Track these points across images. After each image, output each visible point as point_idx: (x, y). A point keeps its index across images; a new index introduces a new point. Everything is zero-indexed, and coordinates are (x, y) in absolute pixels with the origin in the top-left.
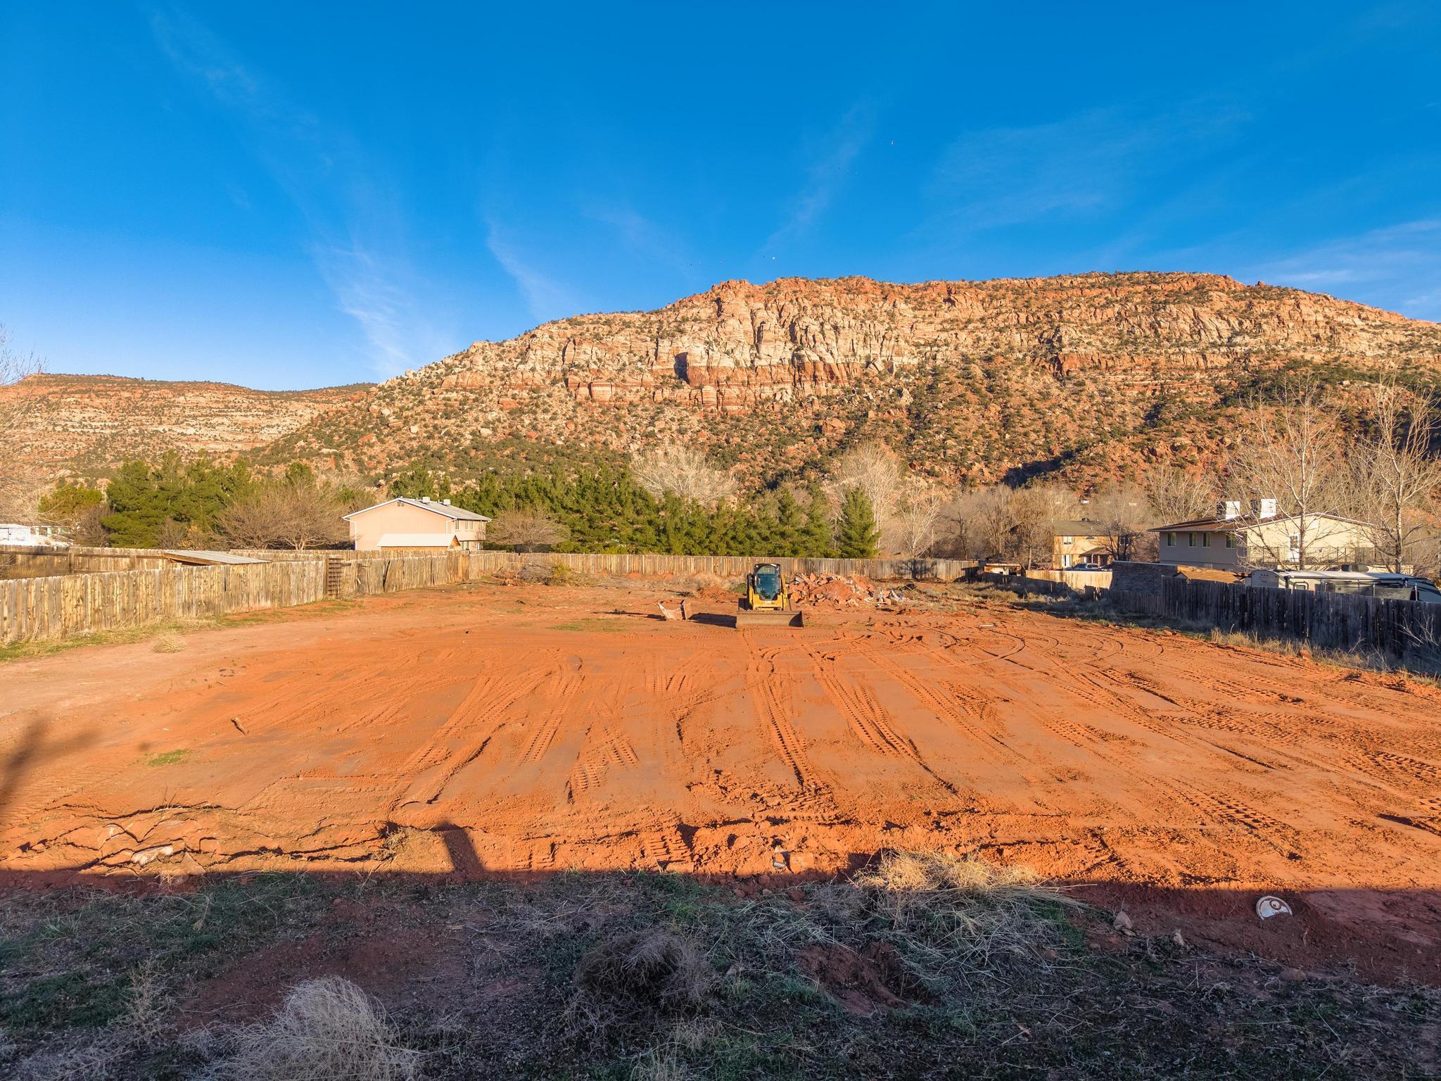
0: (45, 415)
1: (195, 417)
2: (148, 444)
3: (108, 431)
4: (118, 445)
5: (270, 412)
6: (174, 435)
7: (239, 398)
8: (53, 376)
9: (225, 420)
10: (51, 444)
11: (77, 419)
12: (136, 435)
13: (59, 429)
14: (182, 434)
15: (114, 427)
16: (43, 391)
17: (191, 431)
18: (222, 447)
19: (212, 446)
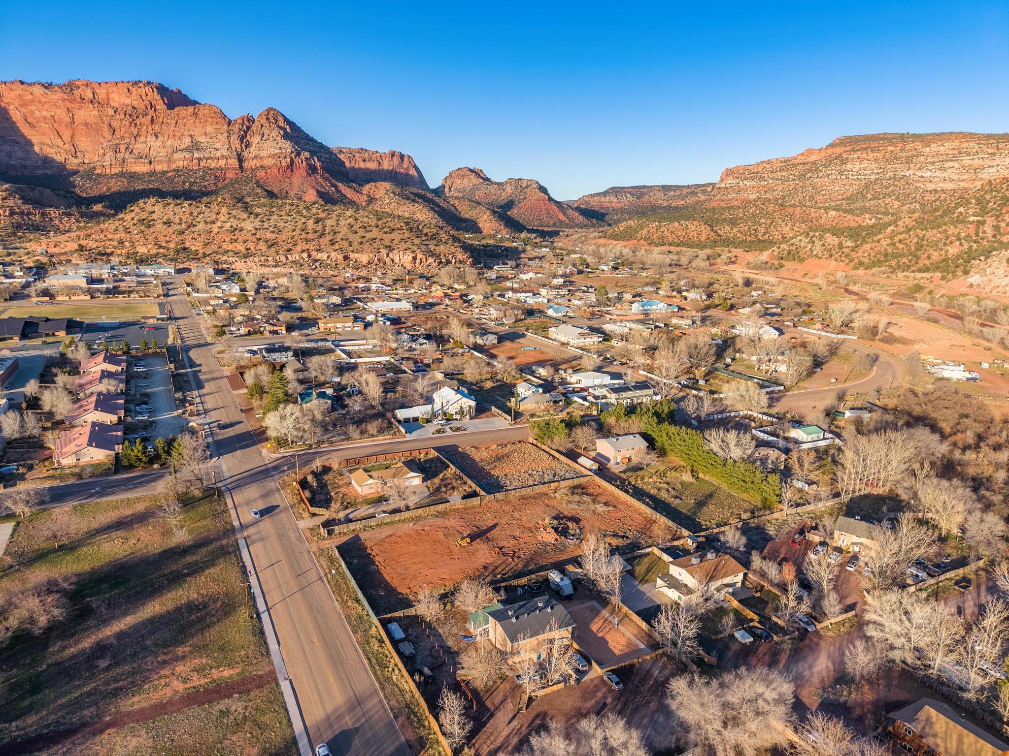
0: (838, 168)
1: (933, 163)
2: (896, 186)
3: (873, 177)
4: (877, 187)
5: (994, 154)
6: (915, 178)
7: (971, 145)
8: (851, 138)
9: (956, 164)
10: (837, 188)
11: (856, 170)
12: (890, 179)
13: (844, 177)
14: (922, 177)
15: (878, 173)
16: (839, 150)
17: (928, 174)
18: (949, 186)
19: (940, 185)
